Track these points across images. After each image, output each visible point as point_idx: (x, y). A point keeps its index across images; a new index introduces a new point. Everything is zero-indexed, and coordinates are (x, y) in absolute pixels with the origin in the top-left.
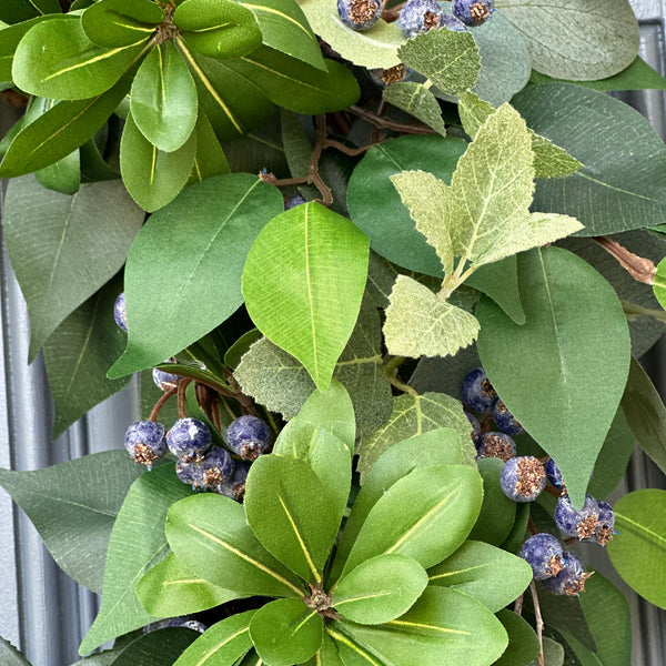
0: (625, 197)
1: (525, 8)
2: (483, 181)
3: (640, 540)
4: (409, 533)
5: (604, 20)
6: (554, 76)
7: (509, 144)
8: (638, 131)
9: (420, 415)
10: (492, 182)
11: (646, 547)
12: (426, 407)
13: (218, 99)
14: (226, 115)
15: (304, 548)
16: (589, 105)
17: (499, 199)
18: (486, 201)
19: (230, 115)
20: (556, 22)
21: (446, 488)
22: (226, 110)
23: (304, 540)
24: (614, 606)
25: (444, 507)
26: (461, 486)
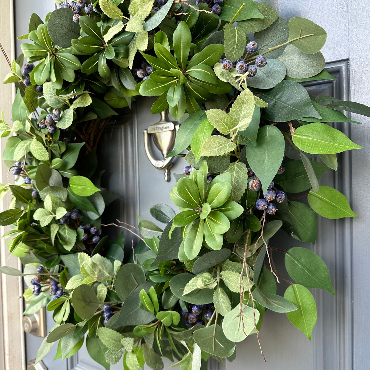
0: (295, 111)
1: (290, 60)
2: (241, 110)
3: (318, 199)
4: (217, 197)
5: (313, 61)
6: (295, 78)
7: (248, 99)
8: (303, 92)
9: (236, 168)
10: (243, 110)
11: (319, 201)
12: (238, 166)
13: (196, 93)
14: (199, 96)
15: (193, 199)
16: (292, 86)
17: (244, 114)
18: (242, 115)
19: (200, 96)
20: (298, 63)
21: (223, 188)
22: (199, 95)
23: (193, 197)
24: (310, 215)
25: (222, 192)
26: (226, 187)
